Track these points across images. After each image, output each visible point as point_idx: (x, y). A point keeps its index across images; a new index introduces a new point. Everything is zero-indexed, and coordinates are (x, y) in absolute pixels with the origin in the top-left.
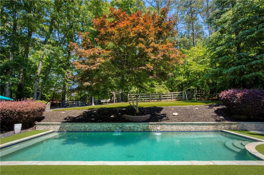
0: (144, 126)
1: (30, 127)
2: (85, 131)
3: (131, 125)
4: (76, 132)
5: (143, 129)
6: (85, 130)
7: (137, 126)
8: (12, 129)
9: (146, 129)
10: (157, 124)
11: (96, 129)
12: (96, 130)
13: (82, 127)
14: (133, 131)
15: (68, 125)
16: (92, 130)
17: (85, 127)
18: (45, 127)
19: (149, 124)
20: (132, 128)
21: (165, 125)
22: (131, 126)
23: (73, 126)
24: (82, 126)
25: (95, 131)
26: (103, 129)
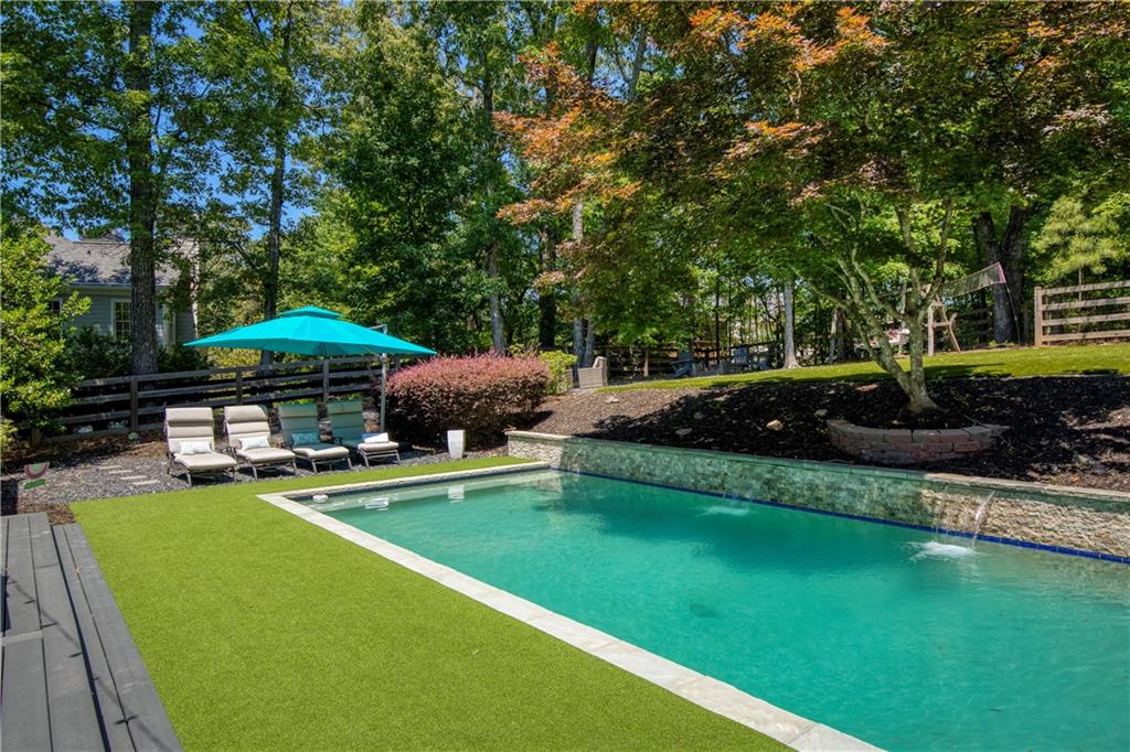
0: (891, 491)
1: (498, 446)
2: (634, 478)
3: (820, 474)
4: (604, 476)
5: (885, 506)
6: (632, 475)
7: (850, 486)
8: (442, 446)
9: (906, 512)
10: (975, 489)
11: (668, 473)
12: (669, 478)
13: (623, 460)
14: (830, 509)
15: (583, 448)
16: (656, 479)
17: (633, 462)
18: (527, 447)
19: (922, 483)
20: (823, 493)
21: (1044, 506)
22: (818, 481)
23: (596, 454)
24: (624, 454)
25: (665, 485)
26: (693, 481)
